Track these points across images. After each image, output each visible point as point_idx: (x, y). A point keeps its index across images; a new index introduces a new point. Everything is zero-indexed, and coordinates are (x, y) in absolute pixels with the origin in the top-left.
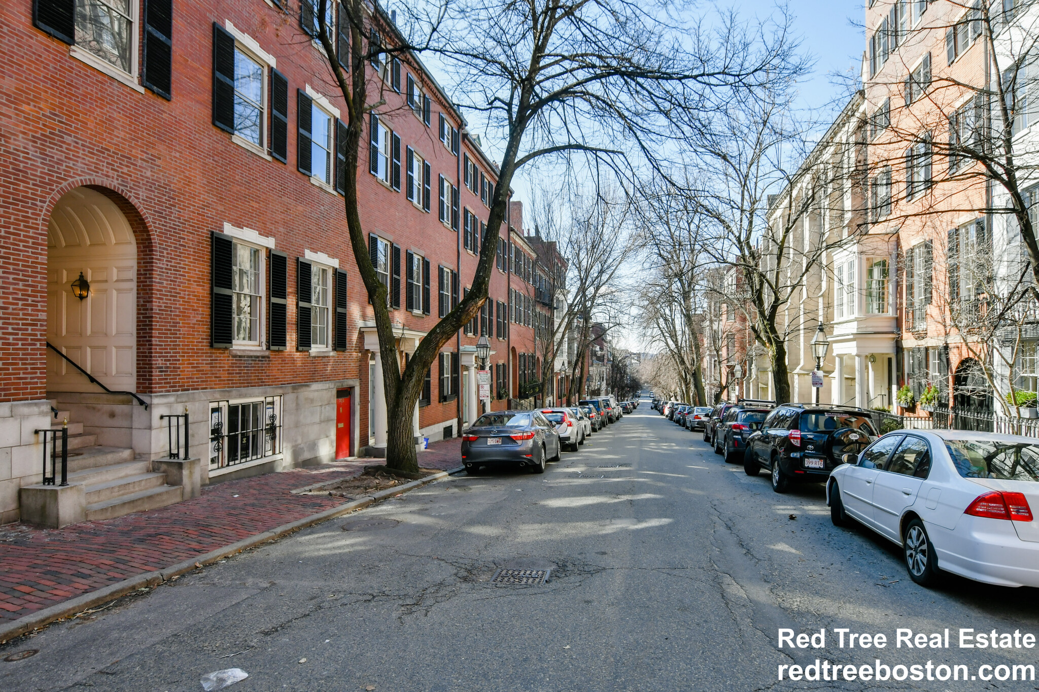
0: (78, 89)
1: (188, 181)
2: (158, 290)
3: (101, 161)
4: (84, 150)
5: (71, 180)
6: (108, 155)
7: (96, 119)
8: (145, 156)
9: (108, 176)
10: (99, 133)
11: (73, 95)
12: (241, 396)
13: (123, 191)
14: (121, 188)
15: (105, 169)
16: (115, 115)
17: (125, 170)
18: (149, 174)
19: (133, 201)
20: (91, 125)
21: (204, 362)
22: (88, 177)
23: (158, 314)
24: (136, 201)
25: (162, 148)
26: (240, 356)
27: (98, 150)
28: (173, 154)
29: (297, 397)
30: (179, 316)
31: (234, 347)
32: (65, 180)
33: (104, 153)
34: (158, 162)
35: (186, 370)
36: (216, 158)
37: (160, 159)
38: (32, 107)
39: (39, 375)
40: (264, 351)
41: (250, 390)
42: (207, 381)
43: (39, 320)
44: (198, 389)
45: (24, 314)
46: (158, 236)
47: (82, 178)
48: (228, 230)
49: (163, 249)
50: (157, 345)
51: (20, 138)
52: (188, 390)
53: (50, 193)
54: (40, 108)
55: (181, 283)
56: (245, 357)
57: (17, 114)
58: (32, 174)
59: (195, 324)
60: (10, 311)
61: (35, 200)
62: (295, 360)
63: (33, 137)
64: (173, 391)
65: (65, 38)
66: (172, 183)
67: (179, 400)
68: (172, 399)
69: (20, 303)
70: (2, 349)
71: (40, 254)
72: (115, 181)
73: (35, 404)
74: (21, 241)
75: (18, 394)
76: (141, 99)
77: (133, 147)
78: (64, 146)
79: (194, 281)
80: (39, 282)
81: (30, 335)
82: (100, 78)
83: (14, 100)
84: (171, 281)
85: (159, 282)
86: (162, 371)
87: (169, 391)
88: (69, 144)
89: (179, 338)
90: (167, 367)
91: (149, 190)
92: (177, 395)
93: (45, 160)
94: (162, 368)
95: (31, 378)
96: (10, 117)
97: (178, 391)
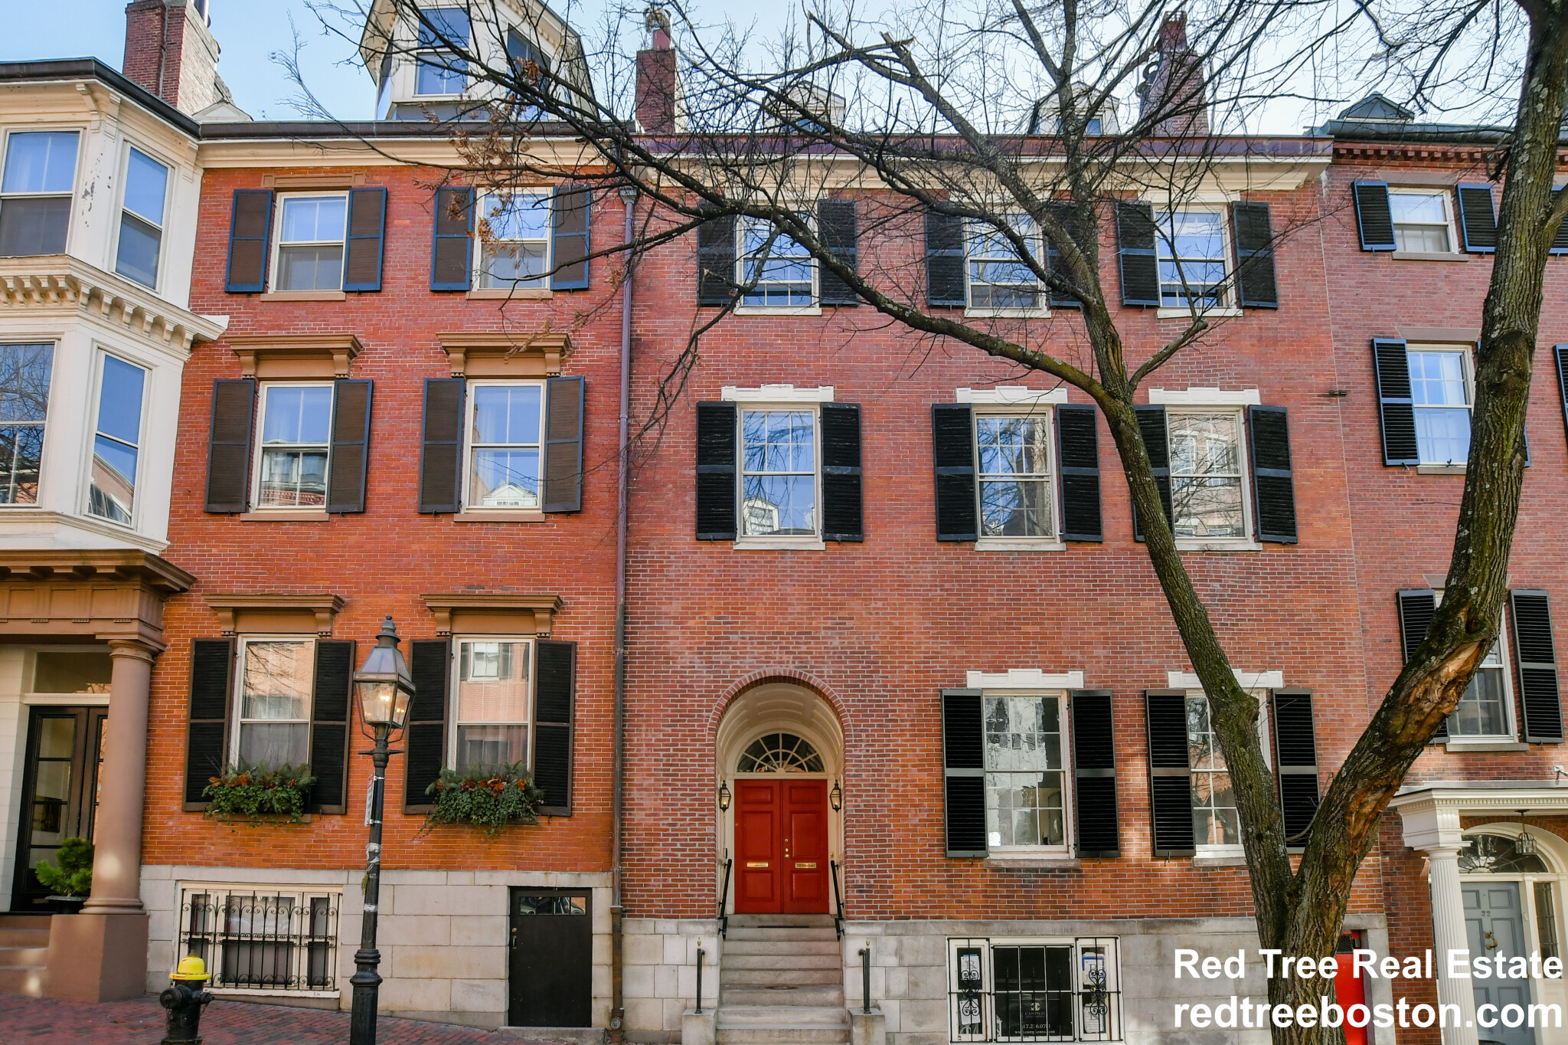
0: (744, 580)
1: (899, 633)
2: (853, 786)
3: (773, 648)
4: (752, 643)
5: (737, 679)
6: (781, 638)
7: (765, 604)
8: (830, 623)
9: (783, 662)
10: (769, 618)
11: (739, 589)
12: (1010, 933)
13: (801, 674)
14: (798, 670)
15: (777, 655)
16: (789, 590)
17: (804, 648)
18: (836, 642)
19: (816, 681)
20: (759, 613)
21: (936, 880)
22: (757, 671)
23: (854, 816)
24: (819, 680)
25: (855, 605)
26: (1008, 870)
27: (768, 638)
28: (873, 606)
29: (1159, 941)
30: (889, 816)
31: (992, 856)
32: (732, 682)
33: (776, 638)
34: (849, 624)
35: (902, 891)
36: (947, 586)
37: (852, 619)
38: (697, 620)
39: (706, 892)
40: (1070, 860)
41: (1033, 924)
42: (943, 907)
43: (707, 835)
44: (925, 918)
45: (691, 829)
46: (851, 716)
47: (751, 674)
48: (976, 680)
49: (862, 731)
50: (854, 857)
51: (687, 655)
52: (908, 918)
53: (715, 701)
54: (705, 618)
55: (891, 770)
56: (1019, 870)
57: (684, 633)
58: (698, 687)
59: (916, 825)
60: (678, 827)
61: (702, 711)
62: (1150, 874)
63: (699, 648)
64: (881, 918)
65: (726, 535)
66: (871, 643)
67: (889, 931)
68: (877, 929)
69: (688, 818)
70: (671, 865)
71: (708, 766)
72: (791, 665)
73: (702, 923)
74: (688, 756)
75: (686, 911)
76: (822, 558)
77: (812, 618)
78: (730, 646)
79: (914, 766)
80: (706, 795)
81: (698, 850)
82: (769, 557)
83: (680, 620)
84: (874, 770)
85: (855, 776)
86: (861, 892)
87: (874, 918)
88: (736, 643)
89: (890, 846)
90: (871, 886)
91: (837, 662)
92: (887, 925)
93: (711, 667)
94: (862, 886)
95: (699, 895)
96: (677, 638)
97: (890, 918)
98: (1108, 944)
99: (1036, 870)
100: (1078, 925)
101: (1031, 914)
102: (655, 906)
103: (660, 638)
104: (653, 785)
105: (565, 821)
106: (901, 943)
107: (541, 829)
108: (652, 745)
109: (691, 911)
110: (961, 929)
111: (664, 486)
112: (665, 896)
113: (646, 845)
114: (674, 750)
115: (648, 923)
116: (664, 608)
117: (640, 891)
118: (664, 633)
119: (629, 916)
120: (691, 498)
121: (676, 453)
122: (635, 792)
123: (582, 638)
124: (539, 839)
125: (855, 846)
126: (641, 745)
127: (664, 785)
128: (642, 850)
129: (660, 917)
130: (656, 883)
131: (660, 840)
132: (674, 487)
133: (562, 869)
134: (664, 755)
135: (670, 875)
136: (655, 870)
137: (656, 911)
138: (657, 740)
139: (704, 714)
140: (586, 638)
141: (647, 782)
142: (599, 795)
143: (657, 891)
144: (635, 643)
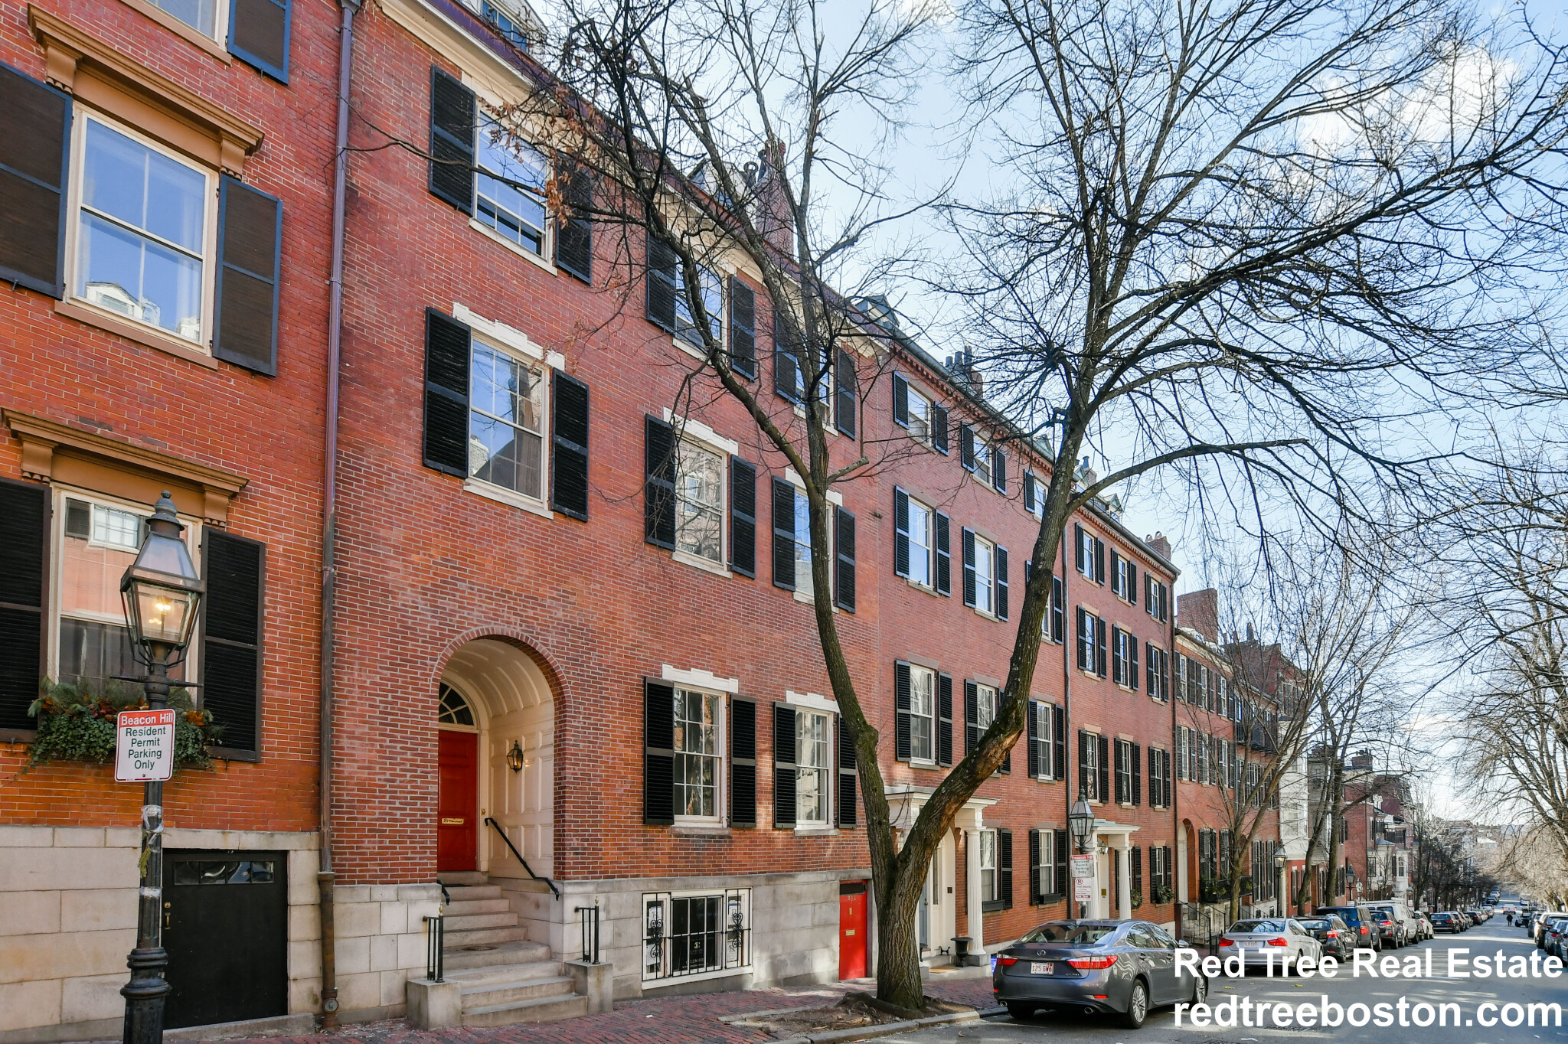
0: (474, 527)
1: (613, 617)
2: (572, 754)
3: (501, 606)
4: (480, 596)
5: (465, 632)
6: (510, 598)
7: (494, 558)
8: (555, 594)
9: (510, 623)
10: (499, 574)
11: (468, 535)
12: (687, 887)
13: (527, 638)
14: (525, 634)
15: (505, 614)
16: (518, 550)
17: (531, 613)
18: (560, 614)
19: (541, 649)
20: (488, 566)
21: (635, 843)
22: (485, 626)
23: (573, 783)
24: (544, 648)
25: (577, 581)
26: (686, 836)
27: (496, 594)
28: (592, 586)
29: (774, 891)
30: (601, 785)
31: (676, 824)
32: (459, 633)
33: (504, 596)
34: (572, 599)
35: (610, 853)
36: (651, 584)
37: (574, 594)
38: (421, 556)
39: (428, 855)
40: (723, 829)
41: (701, 880)
42: (639, 867)
43: (429, 793)
44: (626, 877)
45: (412, 787)
46: (572, 688)
47: (479, 628)
48: (669, 673)
49: (580, 703)
50: (571, 821)
51: (409, 592)
52: (614, 877)
53: (441, 650)
54: (430, 556)
55: (604, 744)
56: (693, 836)
57: (406, 567)
58: (421, 631)
59: (622, 795)
60: (397, 783)
61: (426, 658)
62: (771, 841)
63: (423, 588)
64: (593, 878)
65: (457, 472)
66: (590, 622)
67: (600, 889)
68: (590, 888)
69: (409, 774)
70: (388, 826)
71: (431, 719)
72: (519, 628)
73: (424, 888)
74: (409, 705)
75: (406, 876)
76: (550, 527)
77: (540, 585)
78: (458, 594)
79: (621, 741)
80: (429, 751)
81: (419, 810)
82: (499, 510)
83: (402, 551)
84: (590, 742)
85: (573, 745)
86: (577, 854)
87: (587, 878)
88: (464, 592)
89: (601, 812)
90: (585, 849)
91: (561, 634)
92: (598, 884)
93: (436, 612)
94: (578, 849)
95: (421, 858)
96: (398, 571)
97: (600, 878)
98: (744, 893)
99: (704, 836)
100: (729, 879)
101: (700, 872)
102: (369, 871)
103: (378, 566)
104: (368, 734)
105: (250, 767)
106: (608, 899)
107: (215, 775)
108: (367, 688)
109: (412, 876)
110: (654, 886)
111: (385, 387)
112: (381, 859)
113: (358, 801)
114: (393, 697)
115: (363, 891)
116: (382, 532)
117: (351, 854)
118: (382, 561)
119: (338, 883)
120: (417, 414)
121: (400, 354)
122: (345, 740)
123: (272, 541)
124: (209, 789)
125: (572, 812)
126: (353, 686)
127: (381, 735)
128: (353, 807)
129: (375, 883)
130: (369, 845)
131: (376, 797)
132: (397, 393)
133: (247, 827)
134: (381, 702)
135: (387, 837)
136: (369, 831)
137: (370, 876)
138: (372, 683)
139: (428, 662)
140: (279, 542)
141: (361, 730)
142: (296, 739)
143: (371, 854)
144: (346, 564)
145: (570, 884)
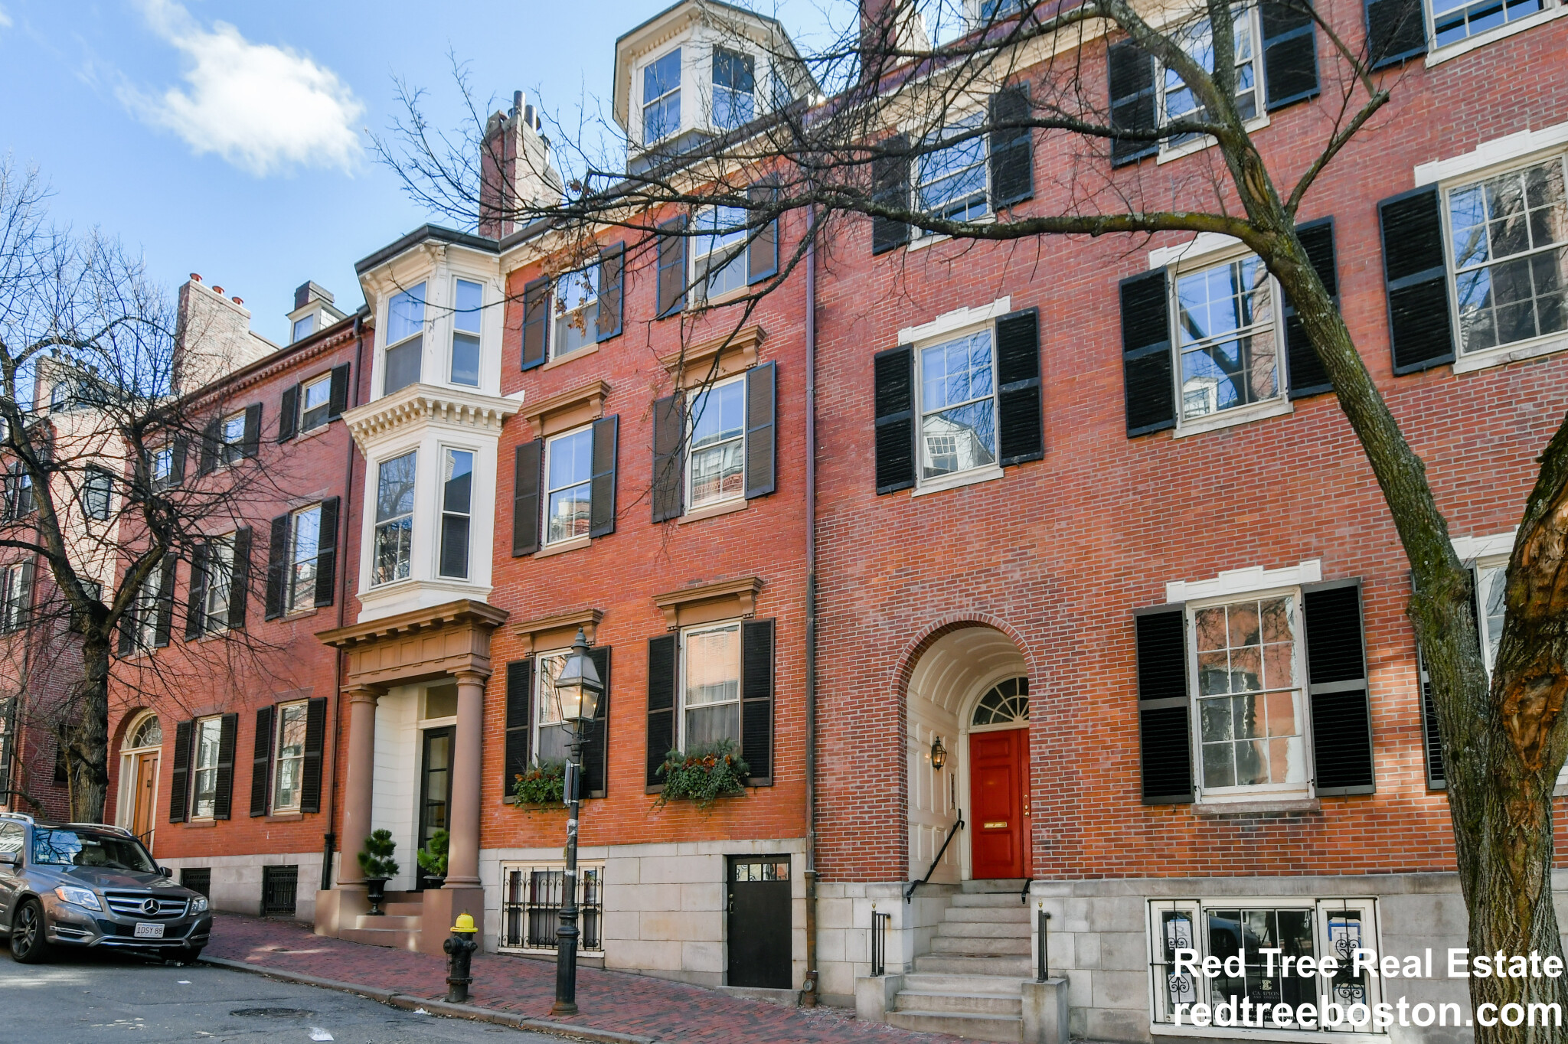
0: (924, 527)
1: (1086, 552)
2: (1037, 731)
3: (952, 593)
4: (932, 591)
5: (918, 631)
6: (961, 581)
7: (943, 547)
8: (1010, 556)
9: (962, 606)
10: (948, 562)
11: (918, 538)
13: (981, 615)
14: (978, 612)
15: (957, 600)
16: (968, 528)
17: (984, 587)
18: (1017, 576)
19: (996, 621)
20: (938, 559)
21: (1132, 832)
22: (937, 619)
23: (1039, 764)
24: (1000, 619)
25: (1037, 530)
26: (1222, 816)
27: (948, 583)
28: (1057, 527)
30: (1078, 761)
31: (1200, 801)
32: (913, 635)
33: (955, 582)
34: (1030, 552)
35: (1093, 846)
36: (1141, 487)
37: (1034, 546)
38: (880, 577)
39: (892, 854)
40: (1308, 800)
41: (1255, 882)
42: (1141, 863)
43: (891, 795)
44: (1121, 876)
45: (878, 791)
46: (1034, 654)
47: (931, 624)
48: (1177, 593)
49: (1045, 669)
50: (1038, 810)
51: (871, 614)
52: (1100, 877)
53: (897, 657)
54: (887, 573)
55: (1079, 710)
56: (1236, 816)
57: (868, 592)
58: (881, 645)
59: (1109, 770)
60: (865, 789)
61: (885, 669)
63: (882, 605)
64: (1070, 878)
65: (904, 484)
66: (1054, 569)
67: (1078, 892)
68: (1064, 890)
69: (874, 779)
70: (859, 828)
71: (891, 724)
72: (971, 608)
73: (887, 886)
74: (873, 716)
75: (874, 875)
76: (1001, 486)
77: (993, 554)
78: (911, 598)
79: (1104, 702)
80: (891, 754)
81: (883, 812)
82: (947, 497)
83: (863, 581)
84: (1059, 712)
85: (1039, 720)
86: (1048, 848)
87: (1062, 878)
88: (916, 594)
89: (1079, 795)
90: (1058, 842)
91: (1018, 597)
92: (1075, 885)
93: (893, 623)
94: (1048, 842)
95: (885, 858)
96: (862, 598)
97: (1080, 877)
99: (1259, 815)
100: (1316, 882)
101: (1254, 869)
102: (845, 870)
103: (847, 601)
104: (843, 749)
105: (768, 790)
106: (1092, 906)
107: (749, 800)
108: (842, 709)
109: (879, 874)
110: (1163, 888)
111: (848, 447)
112: (855, 859)
113: (838, 809)
114: (861, 712)
115: (839, 887)
116: (850, 571)
117: (833, 855)
118: (850, 595)
119: (823, 881)
120: (871, 454)
121: (858, 411)
122: (827, 758)
123: (780, 613)
124: (746, 810)
125: (1040, 798)
126: (831, 710)
127: (853, 748)
128: (833, 814)
129: (849, 881)
130: (846, 847)
131: (849, 804)
132: (857, 446)
133: (765, 836)
134: (852, 718)
135: (859, 839)
136: (846, 834)
137: (847, 875)
138: (845, 704)
139: (888, 671)
140: (783, 613)
141: (837, 747)
142: (796, 763)
143: (848, 854)
144: (825, 610)
145: (1037, 884)
